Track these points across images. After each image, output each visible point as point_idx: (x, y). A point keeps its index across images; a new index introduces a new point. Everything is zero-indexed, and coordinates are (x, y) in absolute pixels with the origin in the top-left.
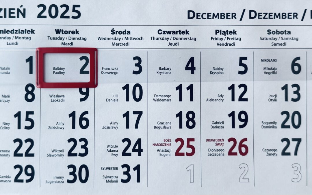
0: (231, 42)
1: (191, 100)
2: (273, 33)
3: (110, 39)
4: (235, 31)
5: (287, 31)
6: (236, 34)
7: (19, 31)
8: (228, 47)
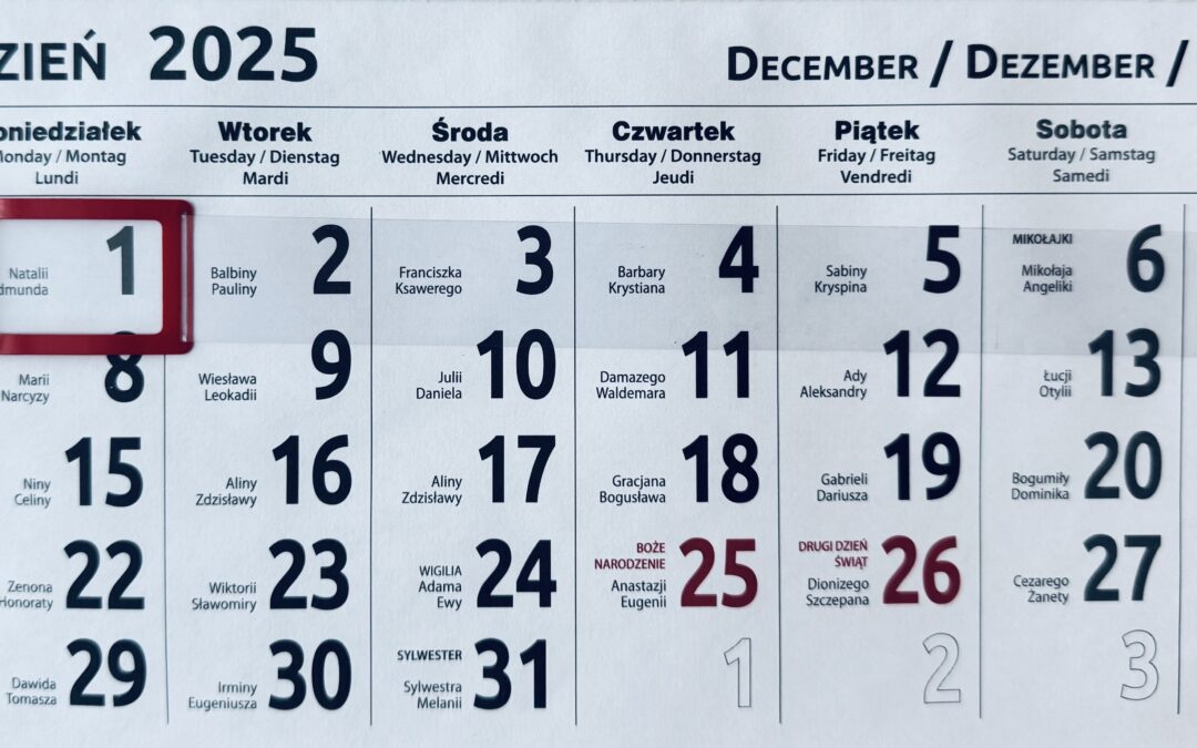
0: (896, 167)
1: (743, 390)
2: (1062, 132)
3: (430, 158)
4: (912, 126)
5: (1113, 123)
6: (916, 137)
7: (82, 130)
8: (886, 186)
